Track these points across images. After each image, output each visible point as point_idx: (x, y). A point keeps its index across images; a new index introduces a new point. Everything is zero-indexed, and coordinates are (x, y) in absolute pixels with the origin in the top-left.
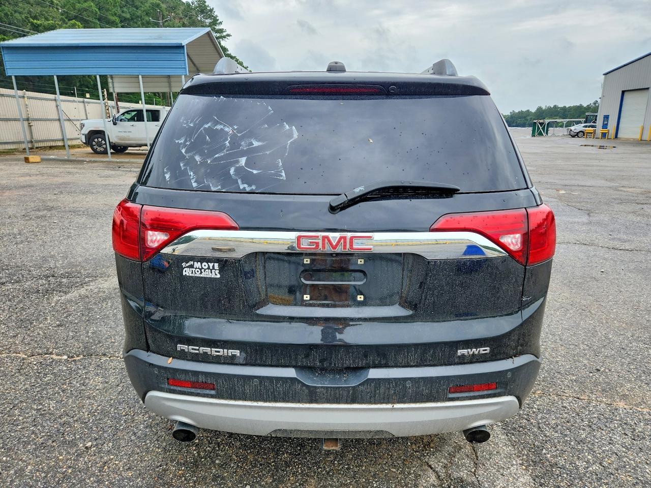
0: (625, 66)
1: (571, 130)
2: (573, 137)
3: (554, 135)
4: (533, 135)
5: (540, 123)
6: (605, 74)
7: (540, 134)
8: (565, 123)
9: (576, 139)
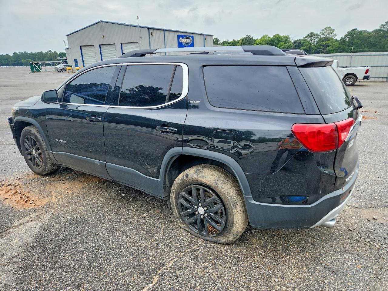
0: (77, 32)
1: (57, 68)
2: (59, 72)
3: (46, 71)
4: (33, 72)
5: (35, 64)
6: (67, 36)
7: (38, 71)
8: (51, 63)
9: (61, 73)
